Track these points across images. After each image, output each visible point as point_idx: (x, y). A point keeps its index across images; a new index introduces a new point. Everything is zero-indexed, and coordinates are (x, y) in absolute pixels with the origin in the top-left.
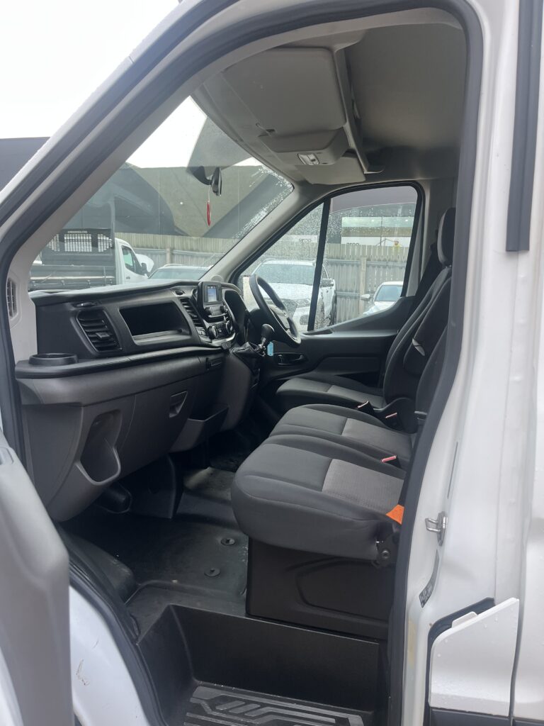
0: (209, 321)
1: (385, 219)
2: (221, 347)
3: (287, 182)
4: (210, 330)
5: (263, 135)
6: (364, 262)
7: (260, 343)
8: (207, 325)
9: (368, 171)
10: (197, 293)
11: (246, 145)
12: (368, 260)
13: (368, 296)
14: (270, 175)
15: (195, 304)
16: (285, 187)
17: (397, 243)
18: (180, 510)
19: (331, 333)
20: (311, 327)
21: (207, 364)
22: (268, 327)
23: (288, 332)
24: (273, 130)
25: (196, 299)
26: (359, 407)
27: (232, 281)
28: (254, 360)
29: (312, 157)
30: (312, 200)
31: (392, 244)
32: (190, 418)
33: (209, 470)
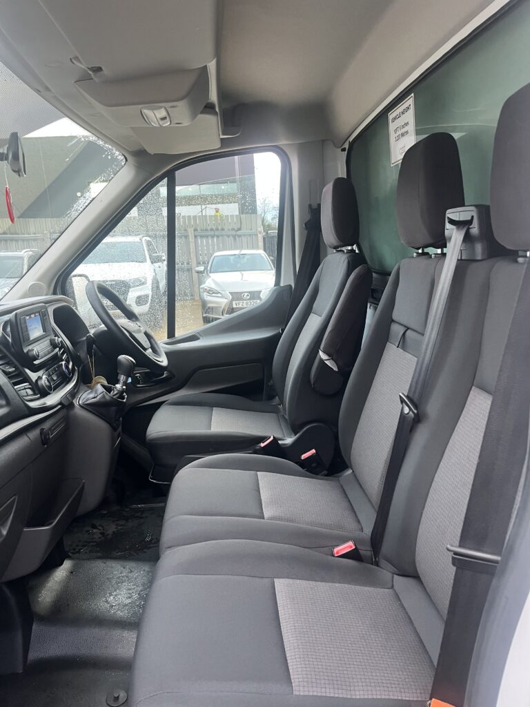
0: (35, 369)
1: (203, 187)
2: (60, 403)
3: (117, 153)
4: (39, 383)
5: (84, 79)
6: (191, 232)
7: (117, 382)
8: (33, 376)
9: (223, 134)
10: (9, 329)
11: (55, 97)
12: (195, 230)
13: (201, 268)
14: (90, 143)
15: (8, 349)
16: (114, 159)
17: (217, 211)
18: (32, 656)
19: (199, 339)
20: (171, 333)
21: (44, 439)
22: (128, 360)
23: (149, 352)
24: (100, 69)
25: (10, 340)
26: (262, 445)
27: (58, 291)
28: (114, 408)
29: (163, 113)
30: (152, 175)
31: (213, 213)
32: (29, 526)
33: (67, 564)
